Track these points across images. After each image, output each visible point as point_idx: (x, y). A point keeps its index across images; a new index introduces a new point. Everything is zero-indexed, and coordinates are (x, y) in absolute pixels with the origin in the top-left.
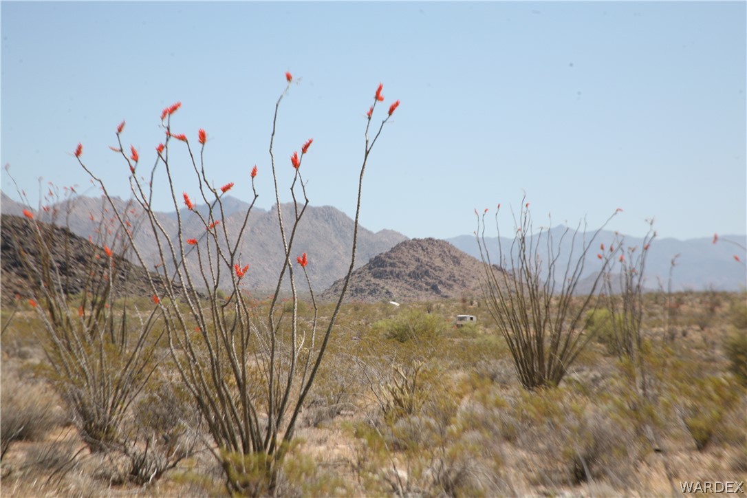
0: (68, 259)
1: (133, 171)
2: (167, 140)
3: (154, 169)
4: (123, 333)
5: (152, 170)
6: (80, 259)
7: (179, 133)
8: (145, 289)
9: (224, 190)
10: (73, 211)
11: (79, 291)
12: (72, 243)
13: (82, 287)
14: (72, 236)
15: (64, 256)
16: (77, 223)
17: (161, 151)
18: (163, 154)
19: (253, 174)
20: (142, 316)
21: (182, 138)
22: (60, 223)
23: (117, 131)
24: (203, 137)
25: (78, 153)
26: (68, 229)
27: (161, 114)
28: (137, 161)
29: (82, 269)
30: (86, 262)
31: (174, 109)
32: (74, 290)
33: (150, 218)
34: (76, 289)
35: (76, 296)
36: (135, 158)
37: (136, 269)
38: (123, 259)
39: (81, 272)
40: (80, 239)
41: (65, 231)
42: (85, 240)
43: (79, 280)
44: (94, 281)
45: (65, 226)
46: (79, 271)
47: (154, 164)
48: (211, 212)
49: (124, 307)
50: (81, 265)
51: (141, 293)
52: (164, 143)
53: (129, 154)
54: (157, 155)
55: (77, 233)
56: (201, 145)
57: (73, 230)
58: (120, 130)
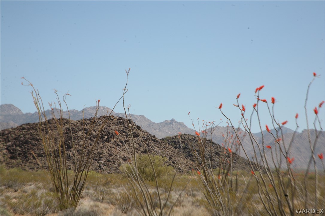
0: (211, 153)
1: (243, 115)
2: (258, 102)
3: (252, 115)
4: (236, 187)
5: (251, 115)
6: (217, 153)
7: (263, 99)
8: (245, 167)
9: (284, 124)
10: (214, 132)
11: (216, 168)
12: (213, 146)
13: (217, 166)
14: (213, 143)
15: (210, 152)
16: (215, 138)
17: (255, 107)
18: (256, 108)
19: (297, 117)
20: (245, 179)
21: (265, 101)
22: (208, 138)
23: (237, 98)
24: (273, 101)
25: (220, 107)
26: (211, 140)
27: (255, 90)
28: (244, 111)
29: (217, 158)
30: (220, 155)
31: (261, 88)
32: (214, 167)
33: (250, 136)
34: (215, 166)
35: (215, 169)
36: (244, 109)
37: (241, 158)
38: (236, 154)
39: (217, 159)
40: (217, 145)
41: (210, 141)
42: (219, 145)
43: (216, 163)
44: (223, 163)
45: (210, 139)
46: (216, 158)
47: (252, 112)
48: (277, 133)
49: (236, 175)
50: (217, 156)
51: (243, 169)
52: (256, 103)
53: (241, 108)
54: (253, 108)
55: (216, 142)
56: (272, 104)
57: (213, 141)
58: (238, 97)
